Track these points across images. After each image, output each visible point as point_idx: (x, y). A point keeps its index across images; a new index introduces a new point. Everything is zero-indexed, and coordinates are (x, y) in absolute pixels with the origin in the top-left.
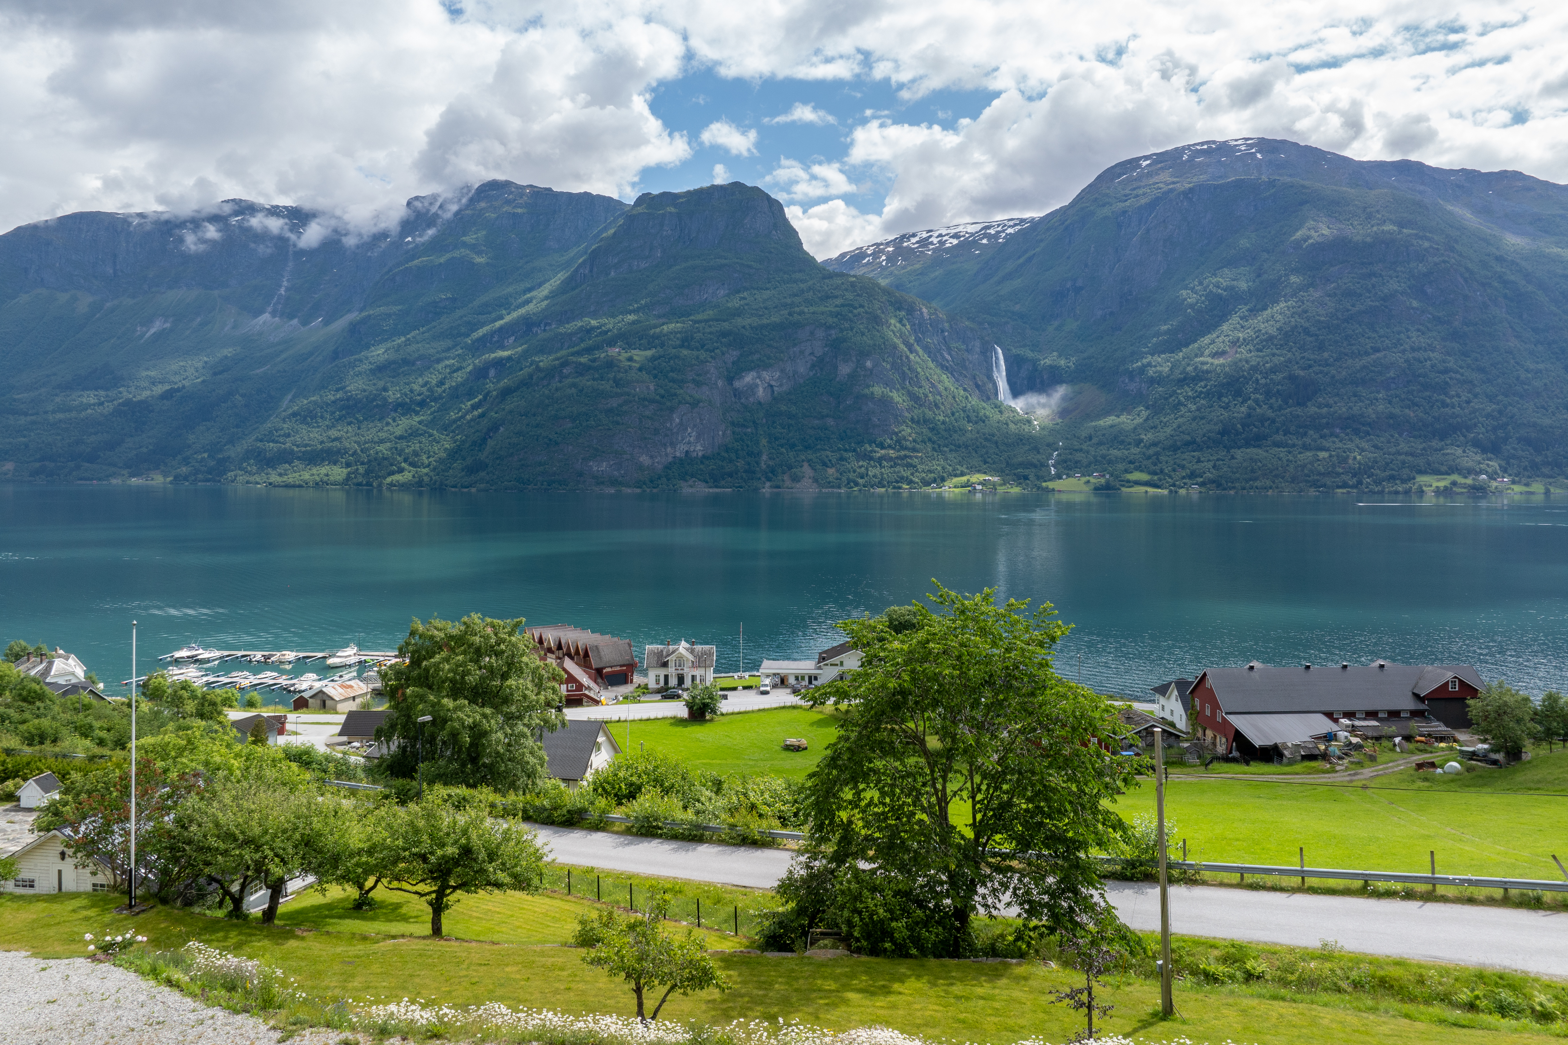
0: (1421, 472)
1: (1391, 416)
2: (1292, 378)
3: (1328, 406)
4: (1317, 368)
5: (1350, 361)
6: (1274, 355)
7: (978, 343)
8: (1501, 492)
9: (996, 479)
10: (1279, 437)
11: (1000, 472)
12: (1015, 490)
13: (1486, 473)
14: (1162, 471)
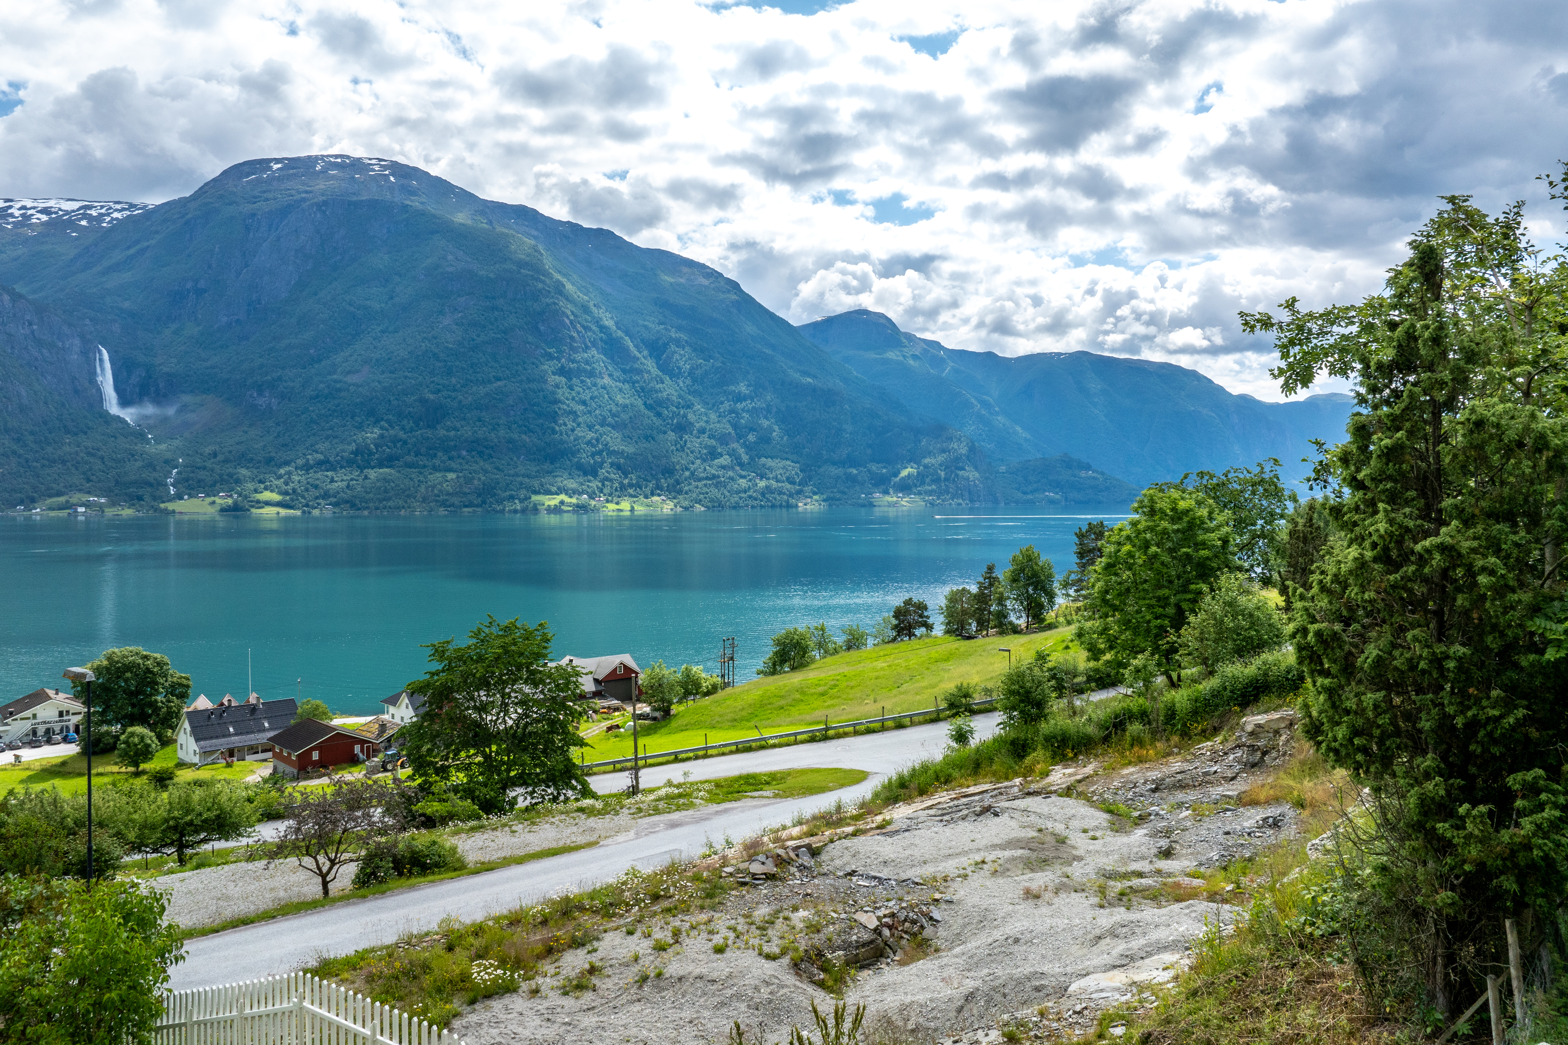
0: (537, 493)
1: (510, 441)
2: (423, 401)
3: (456, 429)
4: (445, 393)
5: (474, 389)
6: (406, 377)
7: (77, 342)
8: (598, 510)
9: (103, 500)
10: (410, 459)
11: (105, 492)
12: (127, 512)
13: (587, 493)
14: (294, 490)
